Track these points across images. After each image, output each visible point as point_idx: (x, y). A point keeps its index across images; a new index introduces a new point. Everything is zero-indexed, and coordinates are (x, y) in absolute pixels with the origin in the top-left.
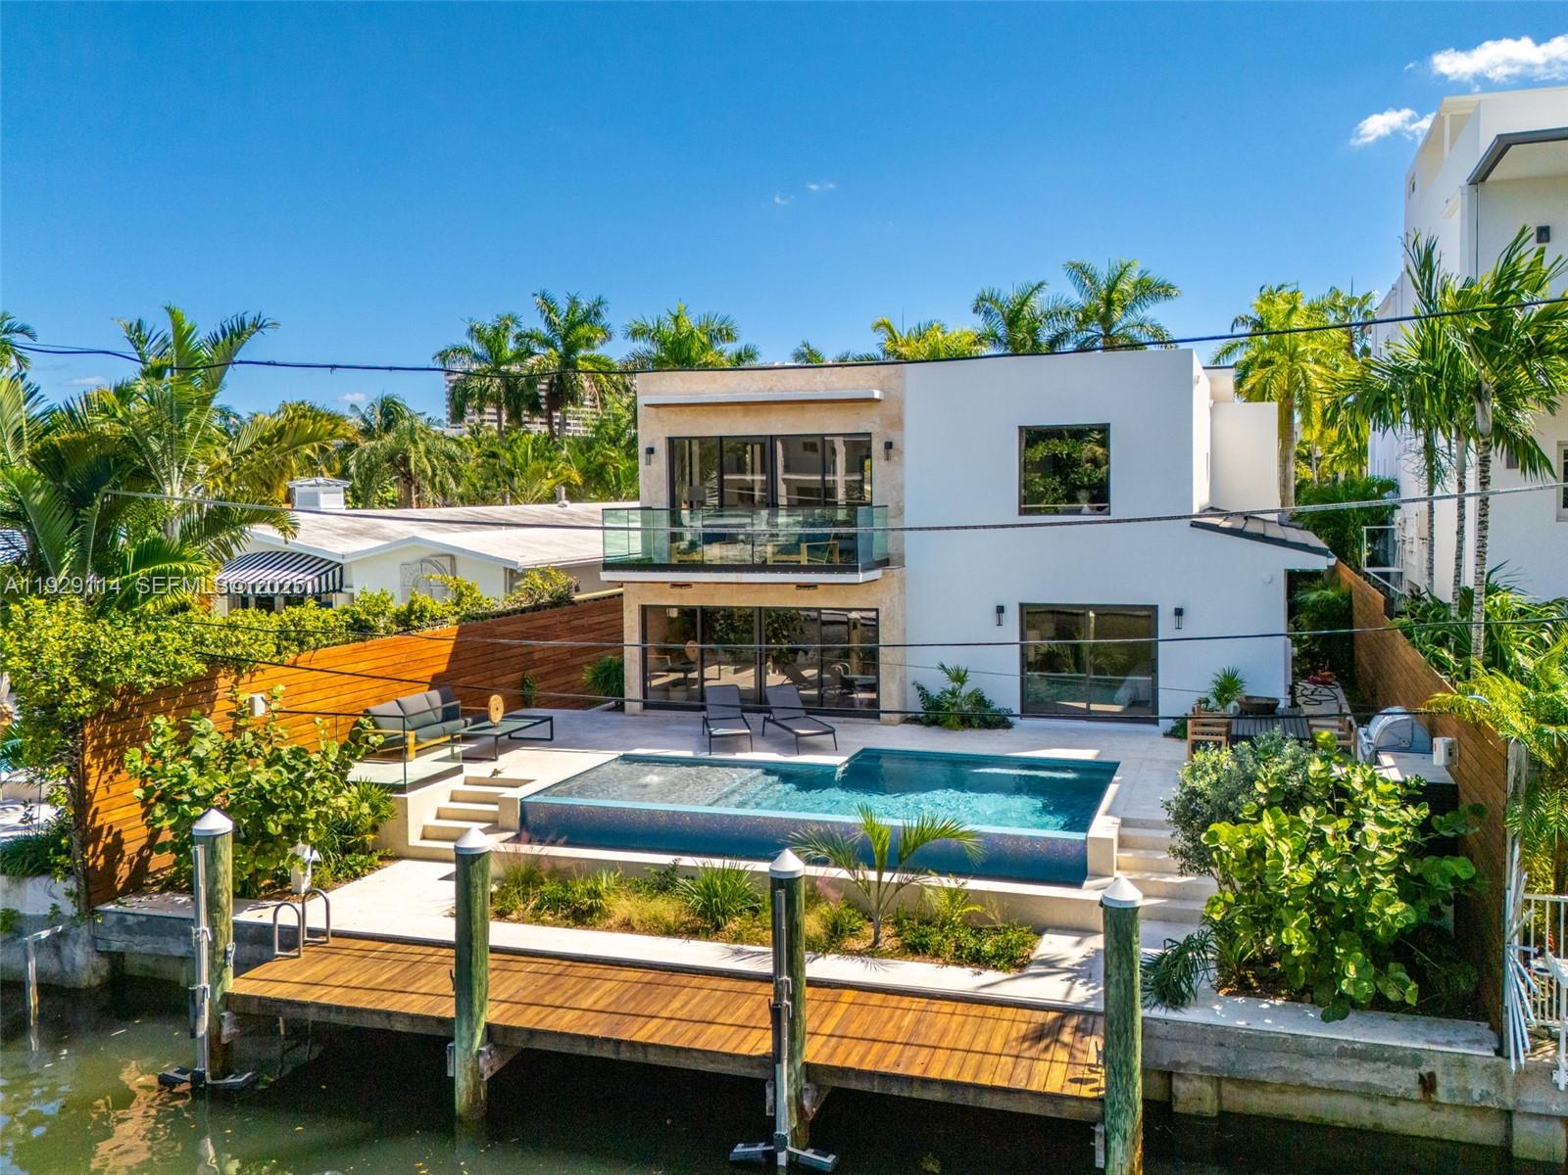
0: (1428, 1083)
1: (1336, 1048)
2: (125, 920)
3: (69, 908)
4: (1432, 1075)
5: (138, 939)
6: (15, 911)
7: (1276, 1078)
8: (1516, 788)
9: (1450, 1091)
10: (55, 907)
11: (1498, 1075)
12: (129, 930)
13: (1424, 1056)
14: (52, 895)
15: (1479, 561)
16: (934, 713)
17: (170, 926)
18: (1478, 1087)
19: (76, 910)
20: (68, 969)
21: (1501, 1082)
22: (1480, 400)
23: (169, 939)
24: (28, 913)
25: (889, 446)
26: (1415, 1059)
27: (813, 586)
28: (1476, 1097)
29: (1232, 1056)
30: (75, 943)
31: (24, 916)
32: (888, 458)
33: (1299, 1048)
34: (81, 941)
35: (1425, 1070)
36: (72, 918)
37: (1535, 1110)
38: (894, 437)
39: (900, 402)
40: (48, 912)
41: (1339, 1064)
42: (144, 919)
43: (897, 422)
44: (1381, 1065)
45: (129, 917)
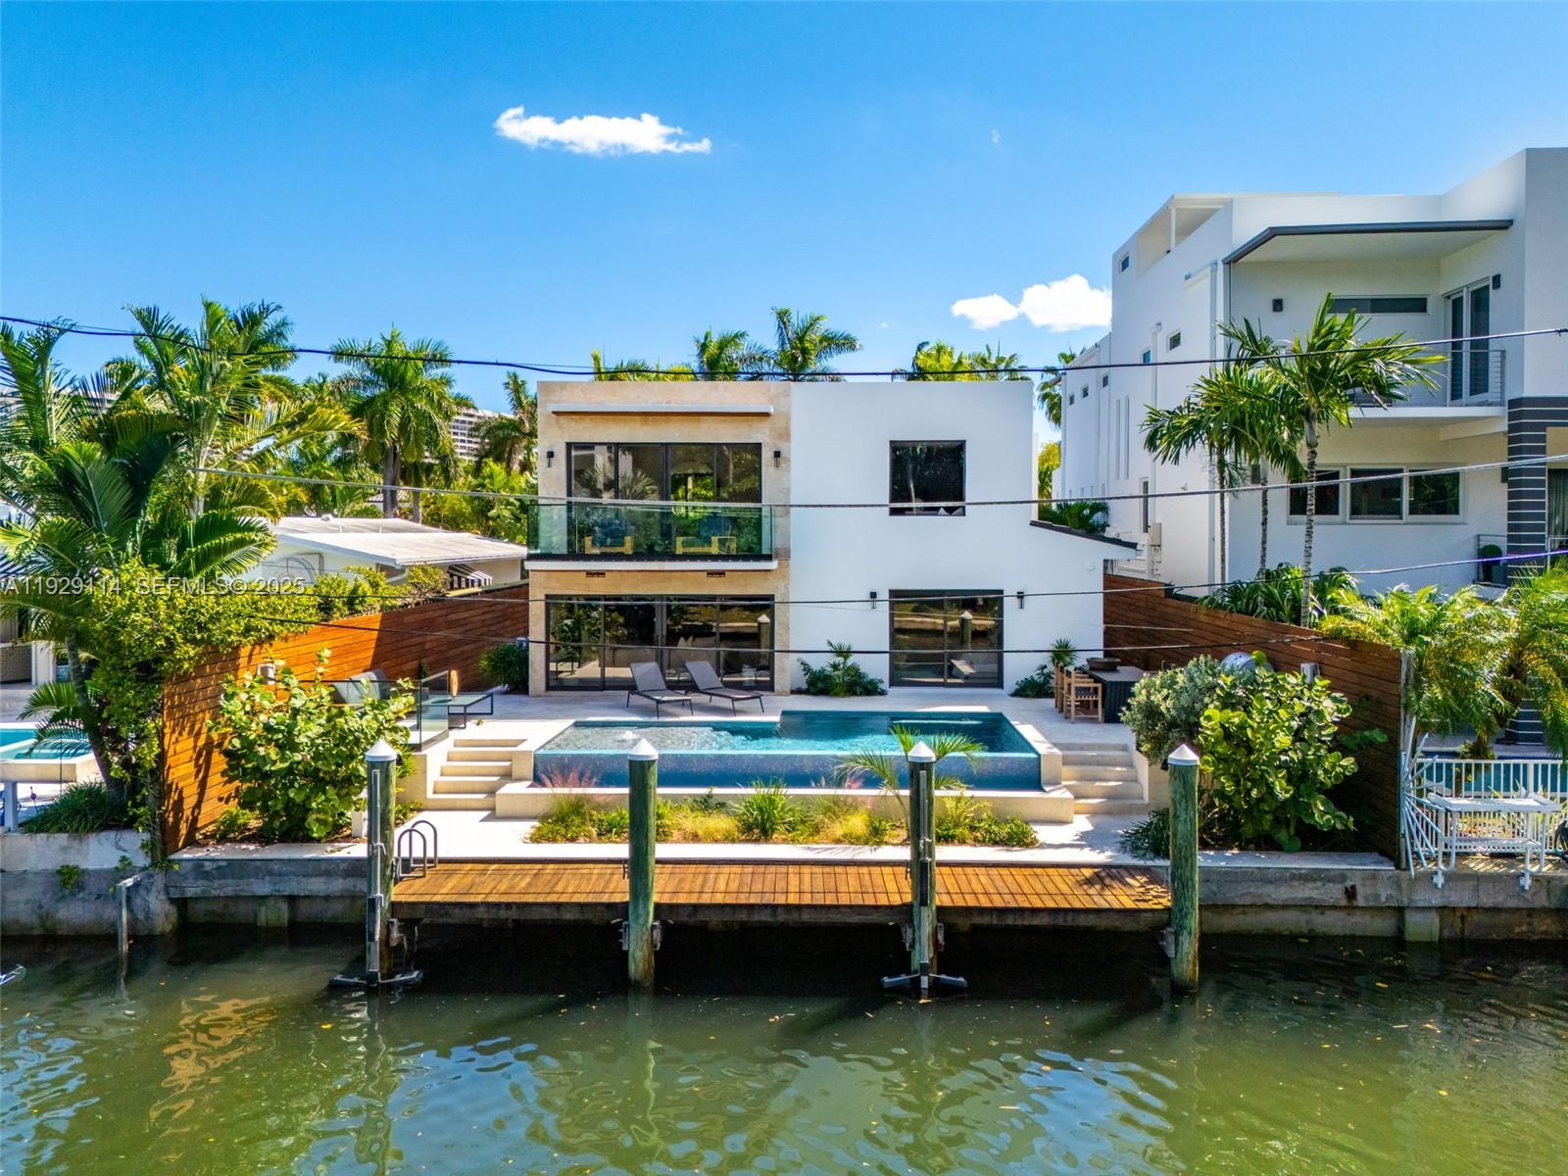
0: (1351, 893)
1: (1288, 875)
2: (203, 866)
3: (141, 860)
4: (1353, 887)
5: (216, 884)
6: (76, 867)
7: (1248, 901)
8: (1407, 680)
9: (1366, 898)
10: (124, 859)
11: (1397, 884)
12: (207, 876)
13: (1348, 874)
14: (120, 848)
15: (1307, 538)
16: (818, 684)
17: (257, 867)
18: (1385, 893)
19: (149, 860)
20: (141, 917)
21: (1399, 887)
22: (1308, 420)
23: (252, 880)
24: (91, 867)
25: (777, 454)
26: (1342, 876)
27: (721, 573)
28: (1383, 899)
29: (1215, 888)
30: (148, 891)
31: (85, 872)
32: (777, 465)
33: (1265, 878)
34: (154, 889)
35: (1348, 884)
36: (145, 869)
37: (1421, 904)
38: (782, 447)
39: (787, 417)
40: (116, 864)
41: (1291, 887)
42: (224, 864)
43: (786, 435)
44: (1319, 884)
45: (207, 864)
